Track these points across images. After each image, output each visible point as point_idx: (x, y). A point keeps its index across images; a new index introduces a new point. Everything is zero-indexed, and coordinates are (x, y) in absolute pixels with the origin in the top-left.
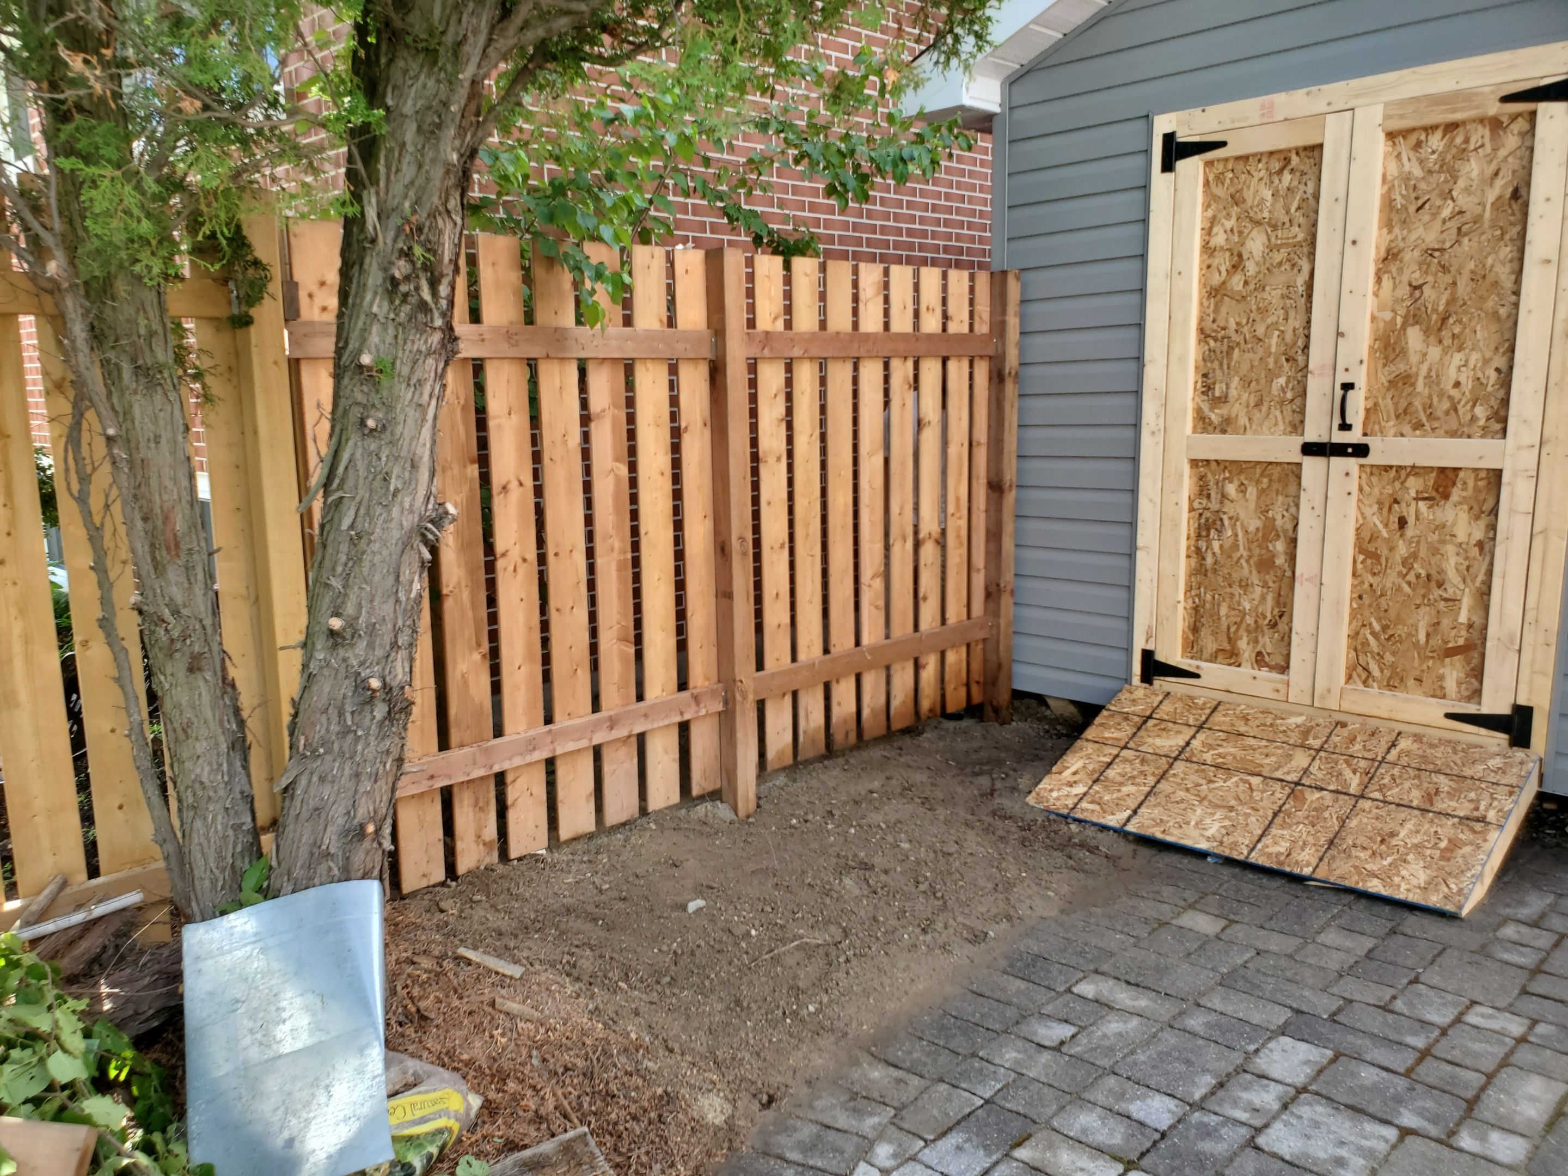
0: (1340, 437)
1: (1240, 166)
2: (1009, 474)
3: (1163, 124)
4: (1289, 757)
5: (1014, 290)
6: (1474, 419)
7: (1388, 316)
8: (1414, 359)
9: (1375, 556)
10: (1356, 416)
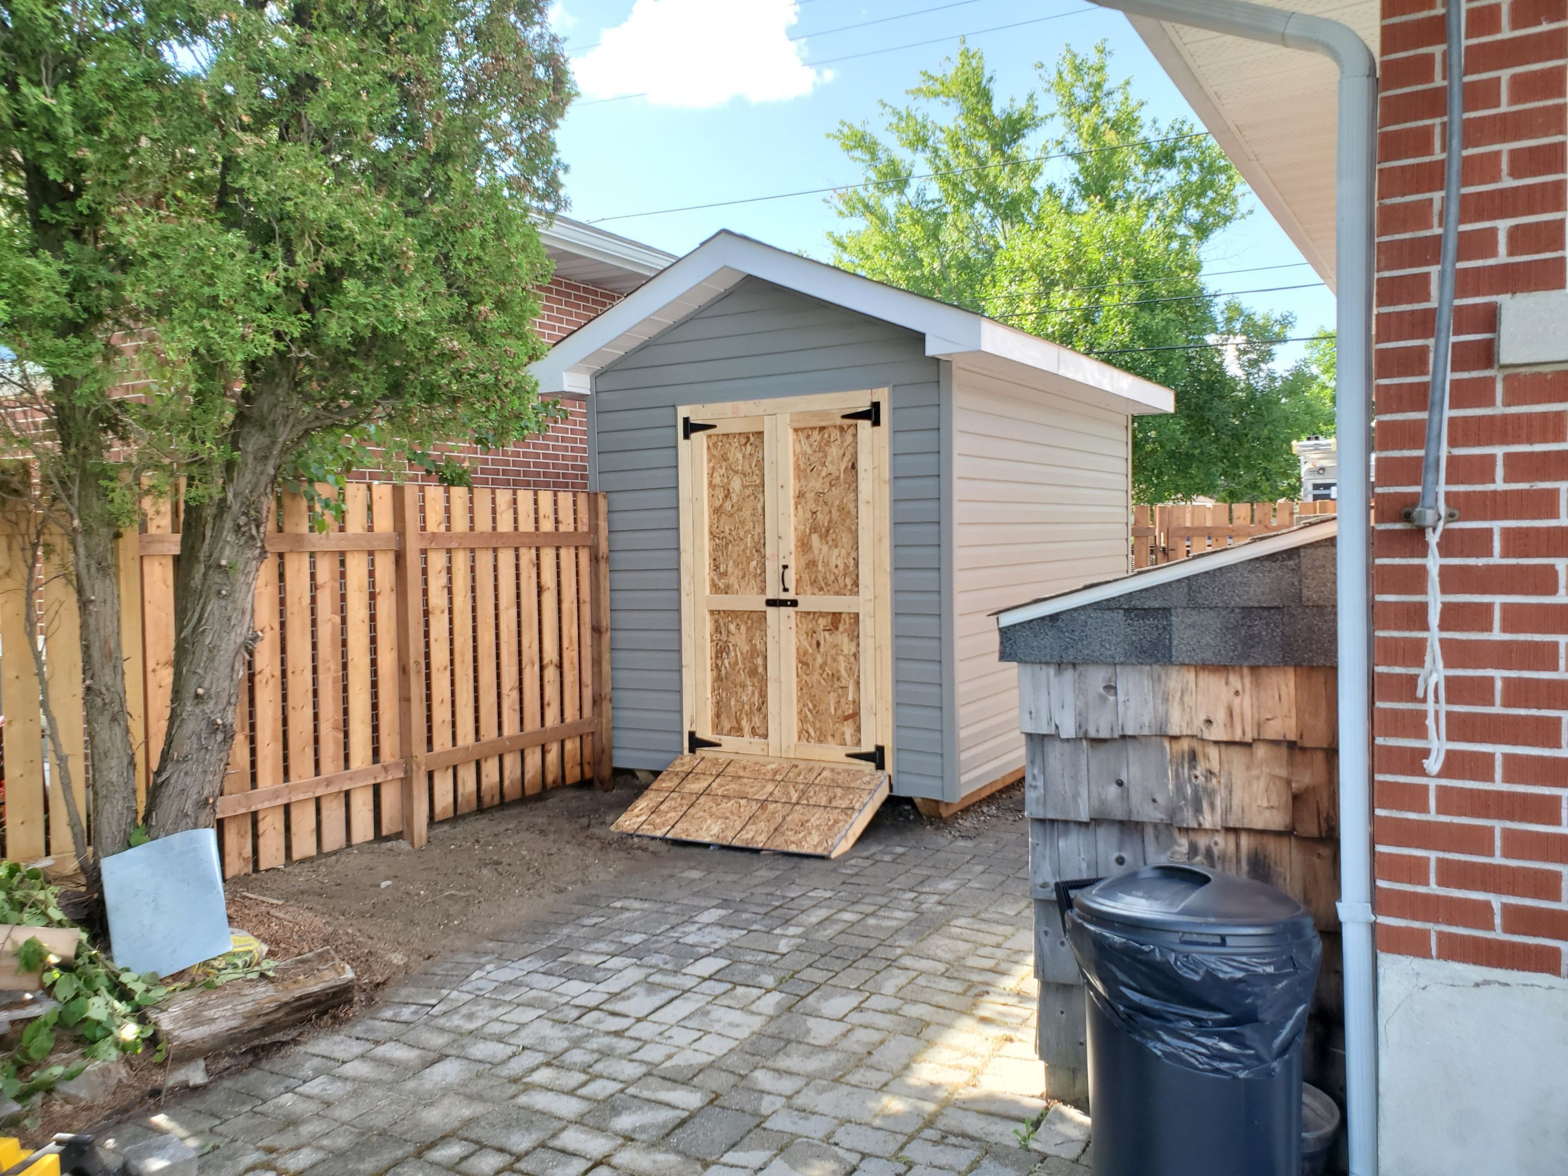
0: (784, 596)
1: (725, 439)
2: (605, 622)
3: (683, 411)
4: (764, 787)
5: (602, 505)
6: (846, 586)
7: (802, 528)
8: (816, 551)
9: (806, 664)
10: (791, 585)
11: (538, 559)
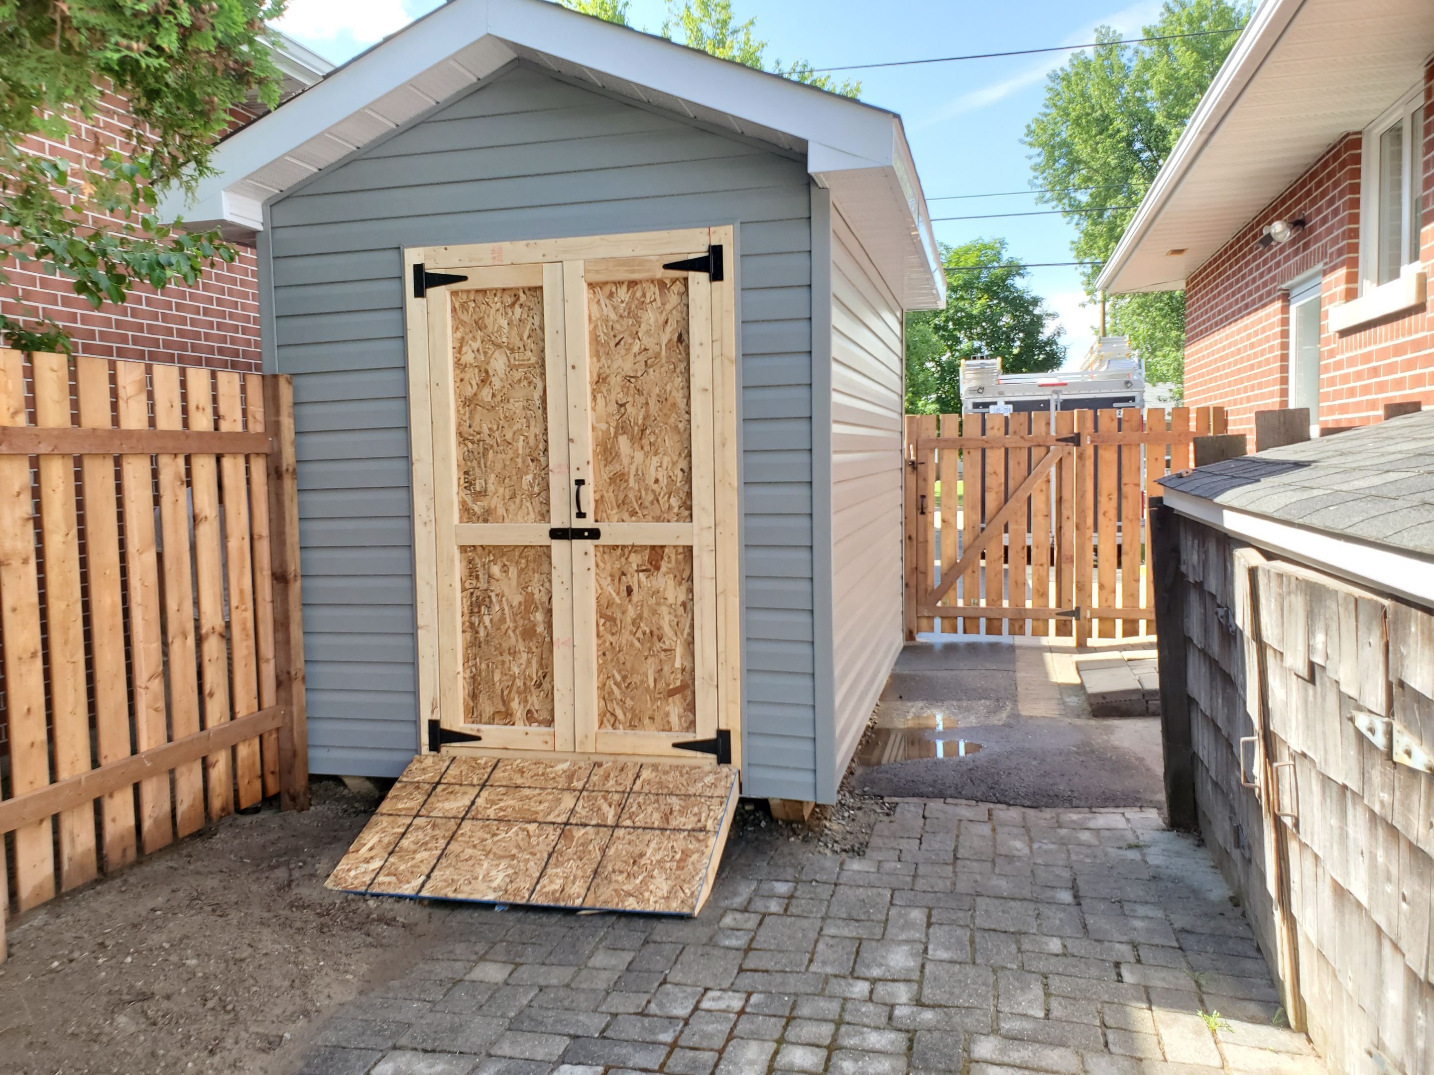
0: (578, 524)
1: (480, 298)
2: (293, 566)
3: (413, 256)
4: (559, 801)
5: (286, 394)
6: (670, 508)
7: (604, 426)
8: (626, 461)
9: (611, 619)
10: (588, 507)
11: (189, 473)
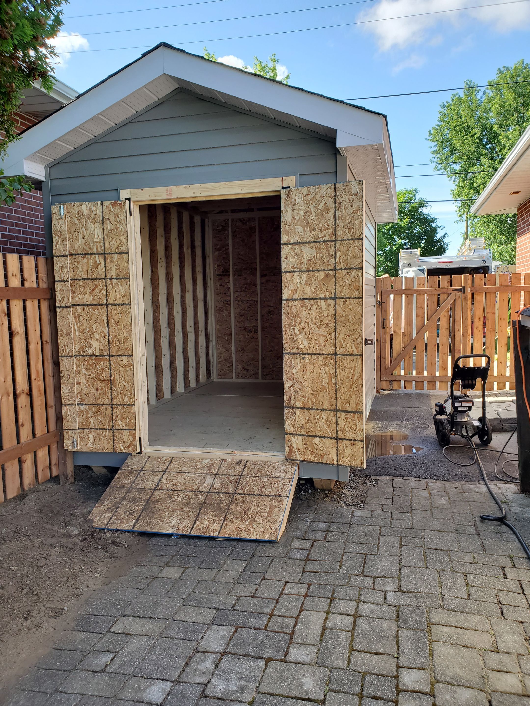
4: (204, 480)
11: (8, 308)
